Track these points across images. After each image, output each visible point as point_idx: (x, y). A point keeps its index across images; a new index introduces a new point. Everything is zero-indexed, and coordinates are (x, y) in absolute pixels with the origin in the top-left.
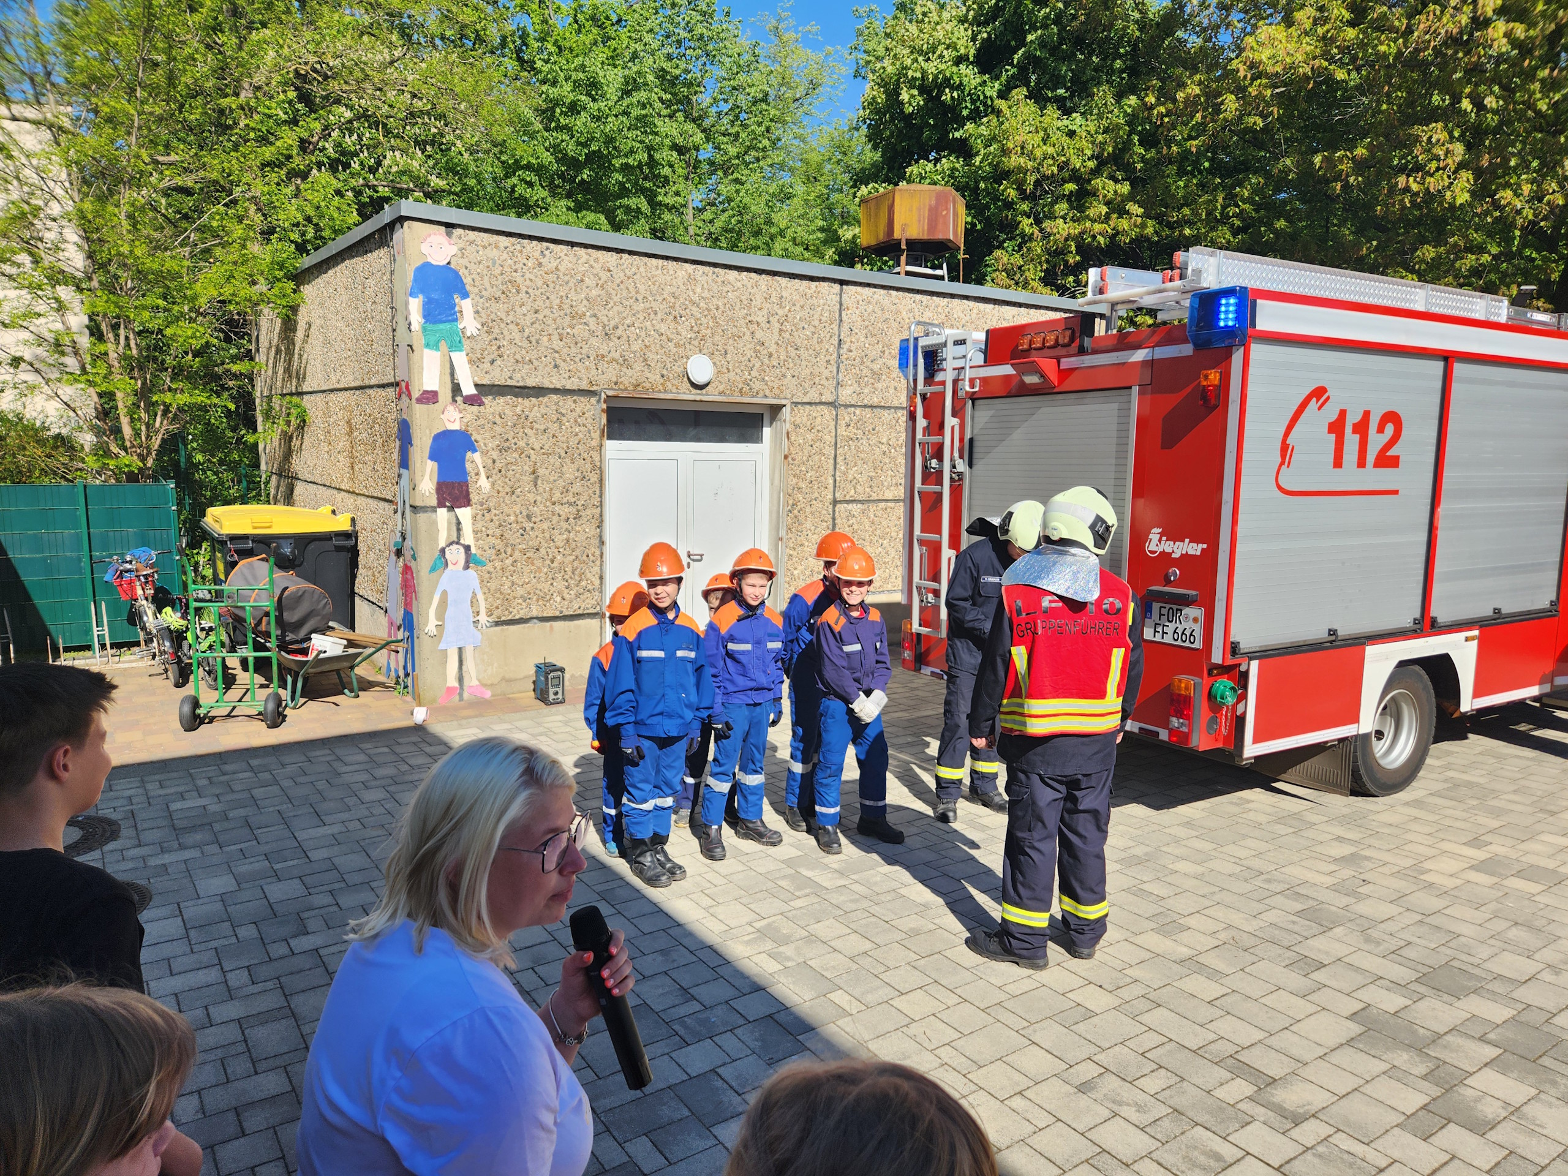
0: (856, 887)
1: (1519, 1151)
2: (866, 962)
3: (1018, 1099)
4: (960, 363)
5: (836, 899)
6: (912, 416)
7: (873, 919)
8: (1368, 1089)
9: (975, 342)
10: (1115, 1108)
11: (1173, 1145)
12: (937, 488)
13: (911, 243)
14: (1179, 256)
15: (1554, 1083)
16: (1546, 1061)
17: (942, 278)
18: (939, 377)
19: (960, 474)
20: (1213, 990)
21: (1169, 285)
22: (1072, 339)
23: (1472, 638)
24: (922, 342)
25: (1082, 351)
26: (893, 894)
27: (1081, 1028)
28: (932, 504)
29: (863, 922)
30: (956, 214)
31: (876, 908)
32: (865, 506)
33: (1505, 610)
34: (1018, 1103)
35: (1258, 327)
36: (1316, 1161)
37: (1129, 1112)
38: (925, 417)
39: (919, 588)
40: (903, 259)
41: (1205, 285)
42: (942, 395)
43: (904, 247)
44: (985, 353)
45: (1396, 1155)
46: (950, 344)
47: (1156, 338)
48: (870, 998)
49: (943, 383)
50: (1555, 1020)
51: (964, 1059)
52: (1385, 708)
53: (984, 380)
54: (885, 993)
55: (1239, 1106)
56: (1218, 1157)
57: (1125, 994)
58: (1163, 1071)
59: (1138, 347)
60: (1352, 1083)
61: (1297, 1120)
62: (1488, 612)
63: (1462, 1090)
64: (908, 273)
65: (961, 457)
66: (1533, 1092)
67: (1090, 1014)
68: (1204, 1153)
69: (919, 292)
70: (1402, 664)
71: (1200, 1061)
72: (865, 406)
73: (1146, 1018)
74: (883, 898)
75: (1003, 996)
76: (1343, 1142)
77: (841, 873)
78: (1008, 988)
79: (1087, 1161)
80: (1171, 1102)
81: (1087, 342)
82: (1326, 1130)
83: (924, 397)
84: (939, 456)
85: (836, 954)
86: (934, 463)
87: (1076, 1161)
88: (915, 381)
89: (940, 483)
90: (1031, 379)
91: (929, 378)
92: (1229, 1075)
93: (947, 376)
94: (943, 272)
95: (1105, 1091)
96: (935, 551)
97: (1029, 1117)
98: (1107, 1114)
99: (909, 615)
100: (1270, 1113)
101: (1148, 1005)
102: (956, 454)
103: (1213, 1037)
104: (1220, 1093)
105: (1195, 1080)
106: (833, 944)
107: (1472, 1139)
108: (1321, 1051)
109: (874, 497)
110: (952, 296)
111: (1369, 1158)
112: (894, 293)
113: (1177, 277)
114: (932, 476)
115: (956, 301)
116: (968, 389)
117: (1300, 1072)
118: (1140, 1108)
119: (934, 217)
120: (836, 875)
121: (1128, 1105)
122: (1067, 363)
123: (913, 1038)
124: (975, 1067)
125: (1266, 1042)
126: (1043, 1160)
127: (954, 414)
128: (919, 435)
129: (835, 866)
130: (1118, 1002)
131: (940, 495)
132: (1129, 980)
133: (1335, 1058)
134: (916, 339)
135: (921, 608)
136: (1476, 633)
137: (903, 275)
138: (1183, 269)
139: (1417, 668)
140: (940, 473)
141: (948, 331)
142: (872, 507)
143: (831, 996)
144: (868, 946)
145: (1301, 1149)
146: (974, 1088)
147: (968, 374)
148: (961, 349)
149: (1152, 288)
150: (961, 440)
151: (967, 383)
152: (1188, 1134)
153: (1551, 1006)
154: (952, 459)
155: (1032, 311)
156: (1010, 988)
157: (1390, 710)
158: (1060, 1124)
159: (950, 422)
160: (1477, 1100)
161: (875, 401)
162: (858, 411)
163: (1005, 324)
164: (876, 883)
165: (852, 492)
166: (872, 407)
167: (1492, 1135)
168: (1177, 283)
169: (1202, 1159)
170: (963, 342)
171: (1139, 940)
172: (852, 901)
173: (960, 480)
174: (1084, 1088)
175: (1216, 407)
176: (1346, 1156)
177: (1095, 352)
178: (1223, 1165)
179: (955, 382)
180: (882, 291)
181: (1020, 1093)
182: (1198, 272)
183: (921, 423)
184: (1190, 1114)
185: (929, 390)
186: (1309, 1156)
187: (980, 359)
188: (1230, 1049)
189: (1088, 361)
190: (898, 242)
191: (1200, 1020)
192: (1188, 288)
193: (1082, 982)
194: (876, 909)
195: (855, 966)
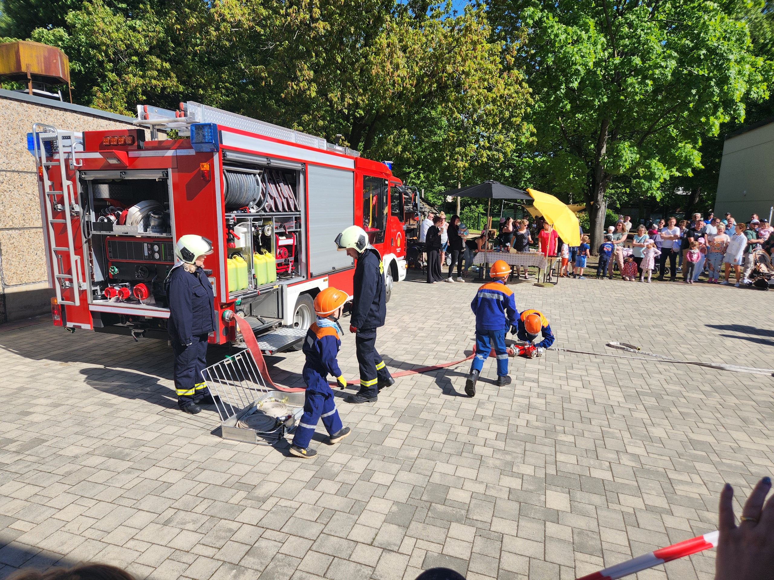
0: (29, 458)
1: (346, 482)
2: (37, 499)
3: (131, 542)
4: (68, 150)
5: (13, 469)
6: (41, 179)
7: (42, 473)
8: (293, 477)
9: (77, 138)
10: (182, 526)
11: (210, 533)
12: (61, 221)
13: (34, 76)
14: (183, 105)
15: (357, 451)
16: (355, 443)
17: (58, 99)
18: (56, 157)
19: (77, 213)
20: (230, 454)
21: (179, 119)
22: (133, 142)
23: (326, 280)
24: (42, 136)
25: (139, 148)
26: (54, 456)
27: (165, 494)
28: (61, 230)
29: (34, 476)
30: (62, 63)
31: (43, 466)
32: (21, 231)
33: (337, 268)
34: (131, 544)
35: (224, 144)
36: (272, 515)
37: (190, 526)
38: (50, 179)
39: (59, 279)
40: (30, 84)
41: (197, 121)
42: (59, 167)
43: (29, 77)
44: (84, 144)
45: (302, 500)
46: (60, 138)
47: (177, 145)
48: (39, 519)
49: (58, 160)
50: (358, 426)
51: (99, 532)
52: (298, 313)
53: (85, 160)
54: (49, 513)
55: (240, 503)
56: (230, 530)
57: (188, 469)
58: (206, 500)
59: (169, 149)
60: (286, 475)
61: (264, 500)
62: (331, 269)
63: (326, 464)
64: (35, 94)
65: (77, 203)
66: (351, 456)
67: (171, 484)
68: (224, 531)
69: (42, 105)
70: (302, 293)
71: (223, 489)
72: (13, 171)
73: (199, 478)
74: (47, 460)
75: (122, 491)
76: (283, 503)
77: (18, 452)
78: (125, 487)
79: (168, 558)
80: (210, 514)
81: (142, 144)
82: (277, 499)
83: (47, 168)
84: (62, 202)
85: (15, 501)
86: (59, 206)
87: (162, 560)
88: (40, 158)
89: (64, 218)
90: (113, 161)
91: (50, 157)
92: (236, 491)
93: (61, 156)
94: (59, 95)
95: (177, 520)
96: (67, 256)
97: (136, 548)
98: (178, 530)
99: (55, 295)
100: (253, 502)
101: (200, 470)
102: (73, 202)
103: (229, 475)
104: (232, 501)
105: (221, 499)
106: (12, 495)
107: (330, 483)
108: (274, 466)
109: (27, 226)
110: (66, 110)
111: (293, 506)
112: (25, 104)
113: (183, 115)
114: (58, 214)
115: (68, 113)
116: (75, 164)
117: (267, 479)
118: (194, 522)
119: (48, 62)
120: (15, 454)
121: (189, 522)
122: (132, 154)
123: (68, 532)
124: (106, 534)
125: (253, 470)
126: (145, 567)
127: (68, 179)
128: (47, 190)
129: (14, 449)
130: (184, 474)
131: (65, 224)
132: (190, 462)
133: (280, 468)
134: (37, 134)
135: (62, 290)
136: (327, 278)
137: (31, 95)
138: (185, 111)
139: (308, 294)
140: (63, 212)
141: (59, 131)
142: (27, 232)
143: (12, 526)
144: (37, 489)
145: (266, 512)
146: (106, 545)
147: (74, 156)
148: (67, 142)
149: (171, 119)
150: (75, 193)
151: (74, 161)
152: (217, 525)
153: (356, 421)
154: (70, 204)
155: (118, 123)
156: (127, 486)
157: (299, 313)
158: (154, 545)
159: (66, 183)
160: (332, 466)
161: (20, 168)
162: (8, 174)
163: (102, 129)
164: (42, 453)
165: (11, 223)
166: (18, 172)
167: (337, 479)
168: (183, 118)
169: (223, 534)
170: (69, 138)
171: (195, 441)
172: (26, 467)
173: (78, 216)
174: (166, 523)
175: (209, 181)
176: (284, 508)
177: (147, 149)
178: (232, 533)
179: (67, 161)
180: (16, 103)
181: (132, 538)
182: (193, 114)
183: (48, 183)
184: (218, 516)
185: (51, 164)
186: (269, 514)
187: (81, 148)
188: (236, 479)
189: (143, 154)
190: (25, 75)
191: (224, 470)
192: (189, 121)
193: (166, 470)
194: (42, 468)
195: (29, 504)
